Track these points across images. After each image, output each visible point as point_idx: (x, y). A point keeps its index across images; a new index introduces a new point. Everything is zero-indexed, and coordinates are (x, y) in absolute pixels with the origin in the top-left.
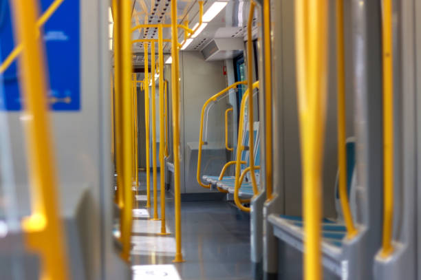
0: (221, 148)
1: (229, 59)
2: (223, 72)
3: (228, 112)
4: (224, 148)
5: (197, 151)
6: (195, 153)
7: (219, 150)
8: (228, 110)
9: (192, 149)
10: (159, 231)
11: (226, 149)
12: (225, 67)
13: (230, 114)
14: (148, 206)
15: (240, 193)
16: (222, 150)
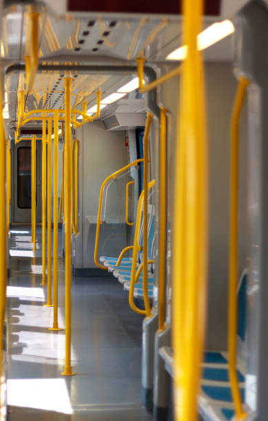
0: (121, 222)
1: (131, 130)
2: (124, 144)
3: (129, 185)
4: (124, 222)
5: (96, 224)
6: (93, 226)
7: (119, 225)
8: (130, 183)
9: (91, 222)
10: (51, 326)
11: (126, 224)
12: (127, 138)
13: (131, 187)
14: (43, 283)
15: (136, 294)
16: (123, 224)
